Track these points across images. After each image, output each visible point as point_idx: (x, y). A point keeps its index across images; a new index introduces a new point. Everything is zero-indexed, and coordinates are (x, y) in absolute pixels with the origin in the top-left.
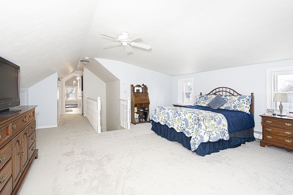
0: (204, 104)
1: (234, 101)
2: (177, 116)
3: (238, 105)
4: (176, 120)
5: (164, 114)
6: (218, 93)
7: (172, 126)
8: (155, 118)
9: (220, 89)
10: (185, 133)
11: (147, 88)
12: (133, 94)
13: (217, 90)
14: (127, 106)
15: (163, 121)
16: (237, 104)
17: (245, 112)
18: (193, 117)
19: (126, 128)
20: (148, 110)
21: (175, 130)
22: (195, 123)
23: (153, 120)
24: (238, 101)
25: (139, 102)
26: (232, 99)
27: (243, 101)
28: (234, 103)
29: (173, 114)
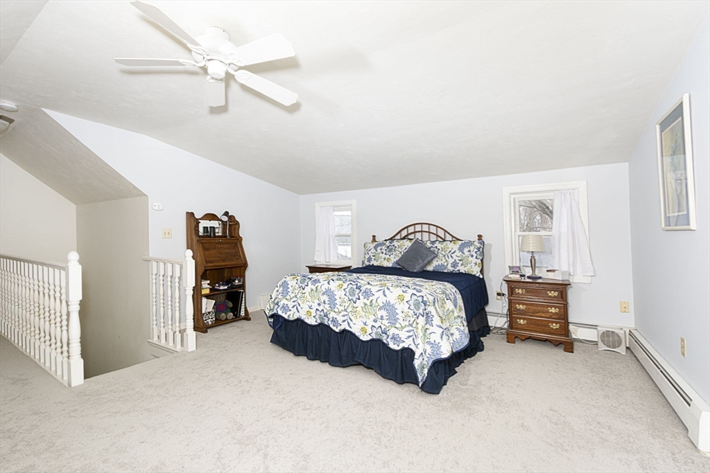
0: (388, 261)
1: (453, 253)
2: (362, 297)
3: (460, 260)
4: (359, 309)
5: (316, 294)
6: (413, 235)
7: (344, 326)
8: (285, 308)
9: (416, 226)
10: (389, 340)
11: (238, 223)
12: (198, 241)
13: (411, 230)
14: (180, 278)
15: (314, 314)
16: (459, 258)
17: (475, 275)
18: (407, 296)
19: (179, 347)
20: (243, 286)
21: (354, 335)
22: (418, 313)
23: (280, 313)
24: (461, 253)
25: (218, 264)
26: (448, 248)
27: (469, 251)
28: (452, 257)
29: (348, 294)
